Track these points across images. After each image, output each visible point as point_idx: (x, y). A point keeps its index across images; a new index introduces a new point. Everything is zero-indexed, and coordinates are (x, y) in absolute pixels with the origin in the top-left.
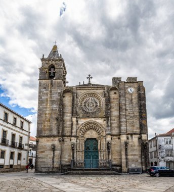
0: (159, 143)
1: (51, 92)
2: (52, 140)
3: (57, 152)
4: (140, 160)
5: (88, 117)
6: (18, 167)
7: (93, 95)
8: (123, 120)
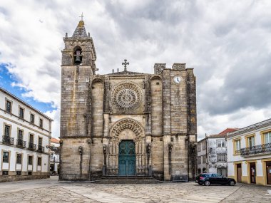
0: (209, 146)
1: (77, 81)
2: (80, 142)
3: (86, 157)
4: (186, 166)
5: (124, 114)
6: (39, 174)
7: (130, 86)
8: (167, 117)
